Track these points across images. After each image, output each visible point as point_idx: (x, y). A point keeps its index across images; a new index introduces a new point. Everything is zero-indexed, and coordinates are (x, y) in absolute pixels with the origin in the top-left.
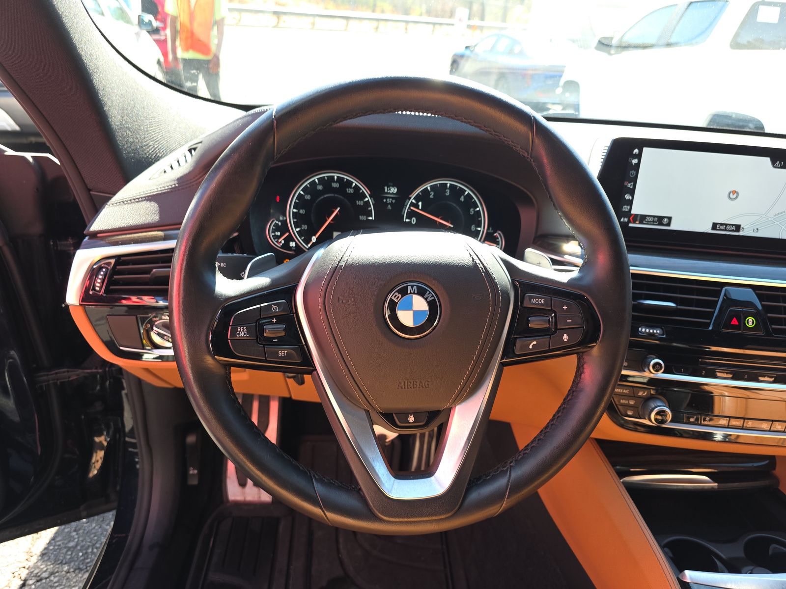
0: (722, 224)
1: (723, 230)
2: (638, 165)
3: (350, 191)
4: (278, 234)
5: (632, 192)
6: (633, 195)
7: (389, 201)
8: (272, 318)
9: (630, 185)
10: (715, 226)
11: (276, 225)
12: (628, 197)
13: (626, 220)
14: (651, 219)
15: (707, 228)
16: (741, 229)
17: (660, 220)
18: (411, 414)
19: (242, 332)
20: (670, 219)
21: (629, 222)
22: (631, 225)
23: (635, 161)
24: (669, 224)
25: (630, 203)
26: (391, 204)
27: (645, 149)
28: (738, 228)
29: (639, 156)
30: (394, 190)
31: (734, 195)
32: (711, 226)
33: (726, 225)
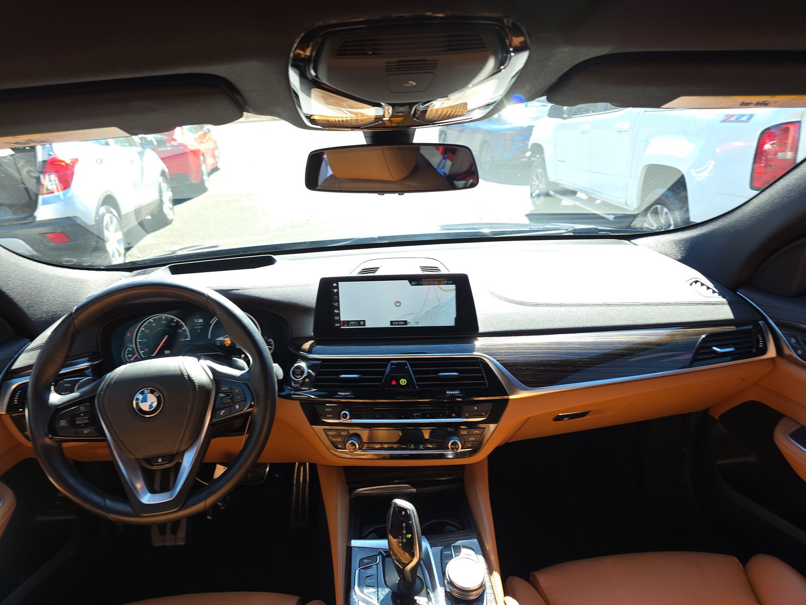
0: (396, 321)
1: (396, 325)
2: (338, 292)
3: (173, 324)
4: (130, 356)
5: (338, 308)
6: (339, 310)
7: (198, 327)
8: (81, 413)
9: (336, 304)
10: (392, 323)
11: (129, 351)
12: (336, 311)
13: (339, 325)
14: (353, 323)
15: (388, 325)
16: (408, 323)
17: (358, 322)
18: (160, 457)
19: (63, 423)
20: (364, 321)
21: (341, 326)
22: (342, 327)
23: (335, 290)
24: (364, 325)
25: (339, 315)
26: (200, 329)
27: (340, 283)
28: (406, 322)
29: (337, 287)
30: (201, 321)
31: (398, 304)
32: (389, 323)
33: (398, 321)
